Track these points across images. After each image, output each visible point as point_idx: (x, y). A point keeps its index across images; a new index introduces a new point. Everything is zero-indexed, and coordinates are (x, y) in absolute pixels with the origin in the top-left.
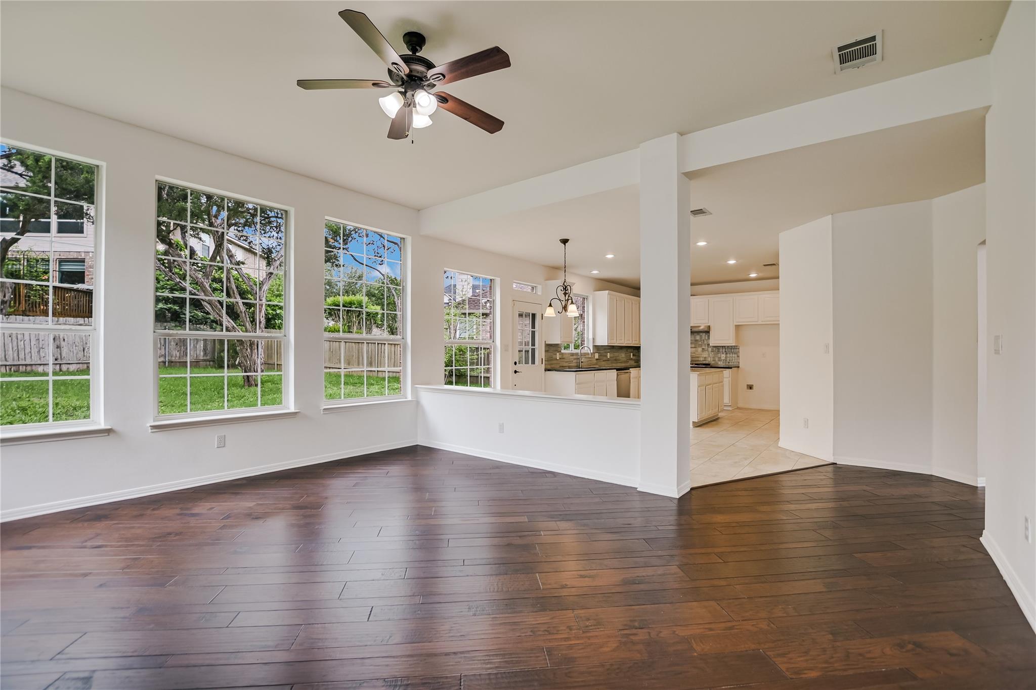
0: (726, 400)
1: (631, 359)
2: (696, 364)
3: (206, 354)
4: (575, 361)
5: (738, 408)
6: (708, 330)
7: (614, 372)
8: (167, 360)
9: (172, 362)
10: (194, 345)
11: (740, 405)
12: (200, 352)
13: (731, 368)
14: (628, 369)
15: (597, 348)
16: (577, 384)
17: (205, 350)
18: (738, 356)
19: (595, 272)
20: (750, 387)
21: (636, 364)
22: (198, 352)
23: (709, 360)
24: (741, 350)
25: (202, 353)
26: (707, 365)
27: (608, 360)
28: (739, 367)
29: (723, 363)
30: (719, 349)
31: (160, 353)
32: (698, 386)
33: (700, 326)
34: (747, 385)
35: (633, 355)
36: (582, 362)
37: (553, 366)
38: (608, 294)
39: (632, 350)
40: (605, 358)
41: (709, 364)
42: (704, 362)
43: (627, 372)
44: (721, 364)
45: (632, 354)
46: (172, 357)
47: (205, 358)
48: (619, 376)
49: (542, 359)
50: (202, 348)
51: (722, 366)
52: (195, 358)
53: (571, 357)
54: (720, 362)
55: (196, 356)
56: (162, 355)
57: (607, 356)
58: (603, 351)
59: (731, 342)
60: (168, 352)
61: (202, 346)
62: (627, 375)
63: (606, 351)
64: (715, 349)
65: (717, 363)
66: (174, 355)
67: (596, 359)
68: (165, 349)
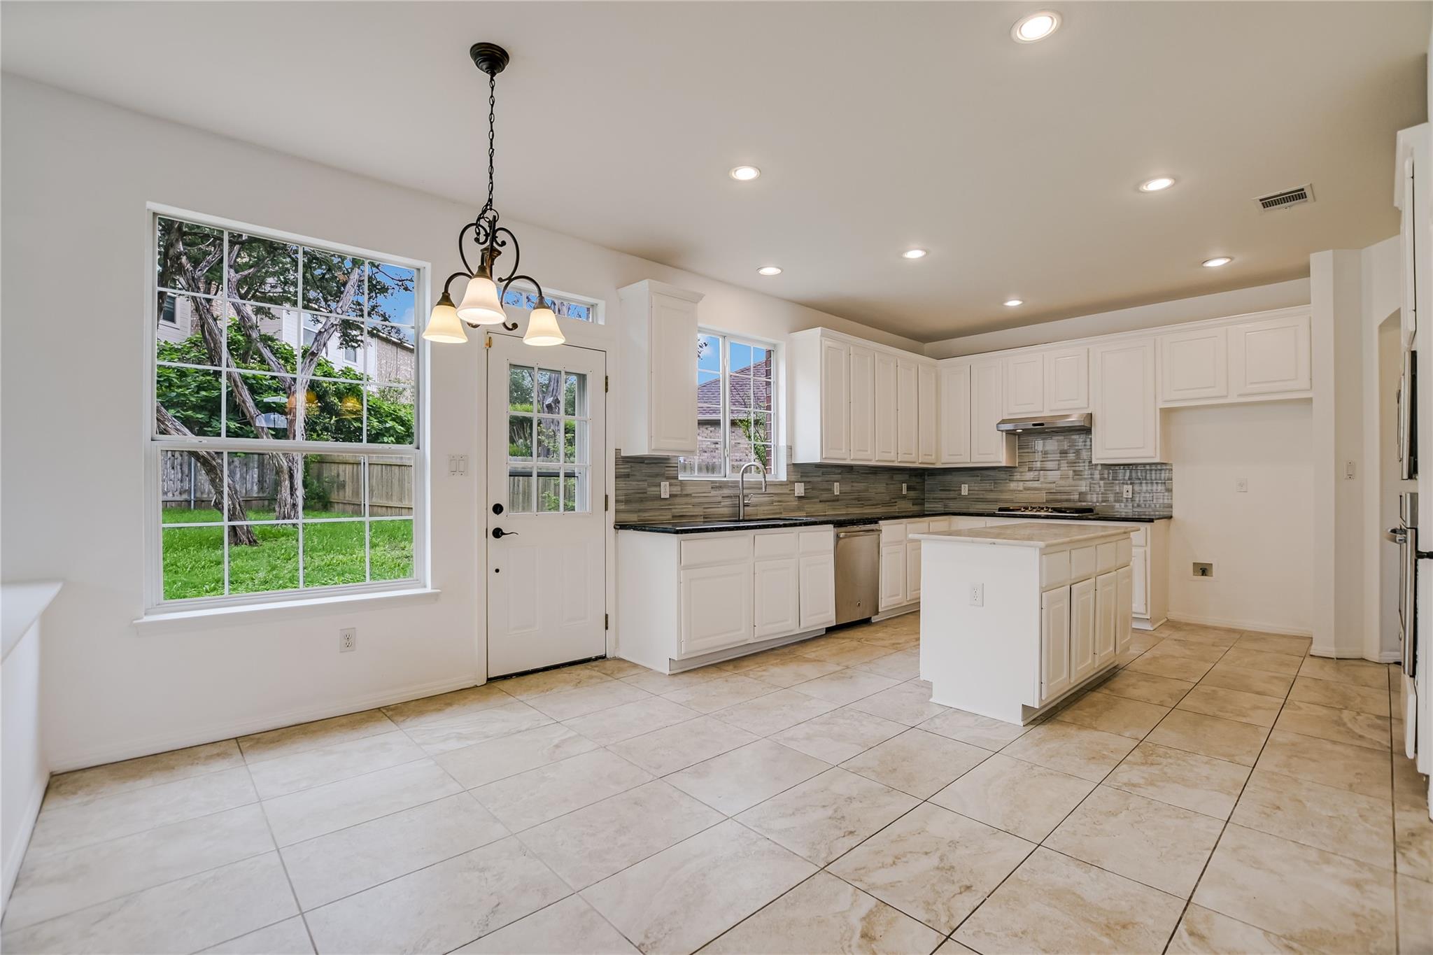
0: (1138, 606)
1: (904, 497)
2: (1055, 510)
3: (262, 488)
4: (727, 502)
5: (1172, 625)
6: (1087, 425)
7: (828, 532)
8: (192, 498)
9: (203, 501)
10: (241, 475)
11: (1174, 615)
12: (252, 486)
13: (1151, 521)
14: (875, 521)
15: (801, 471)
16: (686, 568)
17: (261, 481)
18: (1169, 490)
19: (770, 271)
20: (1204, 570)
21: (916, 508)
22: (249, 486)
23: (1093, 500)
24: (1176, 475)
25: (255, 488)
26: (1085, 513)
27: (836, 500)
28: (1171, 517)
29: (1126, 506)
30: (1115, 473)
31: (182, 487)
32: (1043, 590)
33: (1067, 416)
34: (1194, 564)
35: (909, 488)
36: (745, 505)
37: (646, 515)
38: (822, 336)
39: (907, 477)
40: (825, 496)
41: (1090, 510)
42: (1079, 505)
43: (873, 530)
44: (1122, 509)
45: (904, 486)
46: (202, 493)
47: (261, 495)
48: (841, 542)
49: (606, 496)
50: (256, 480)
51: (1123, 515)
52: (244, 495)
53: (714, 493)
54: (1117, 505)
55: (244, 491)
56: (186, 491)
57: (831, 490)
58: (819, 479)
59: (1148, 452)
60: (195, 486)
61: (256, 476)
62: (873, 536)
63: (828, 477)
64: (1106, 472)
65: (1113, 507)
66: (206, 490)
67: (800, 498)
68: (190, 480)
